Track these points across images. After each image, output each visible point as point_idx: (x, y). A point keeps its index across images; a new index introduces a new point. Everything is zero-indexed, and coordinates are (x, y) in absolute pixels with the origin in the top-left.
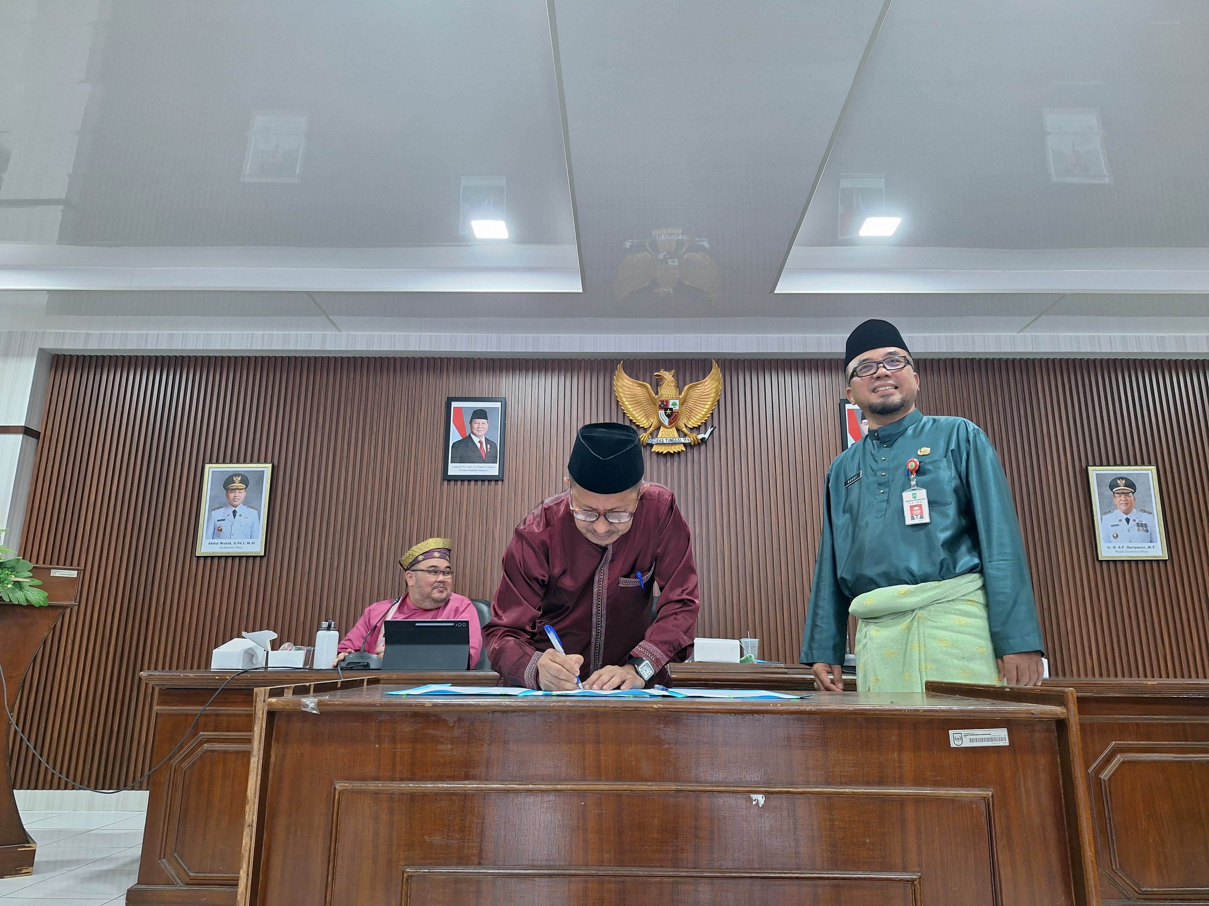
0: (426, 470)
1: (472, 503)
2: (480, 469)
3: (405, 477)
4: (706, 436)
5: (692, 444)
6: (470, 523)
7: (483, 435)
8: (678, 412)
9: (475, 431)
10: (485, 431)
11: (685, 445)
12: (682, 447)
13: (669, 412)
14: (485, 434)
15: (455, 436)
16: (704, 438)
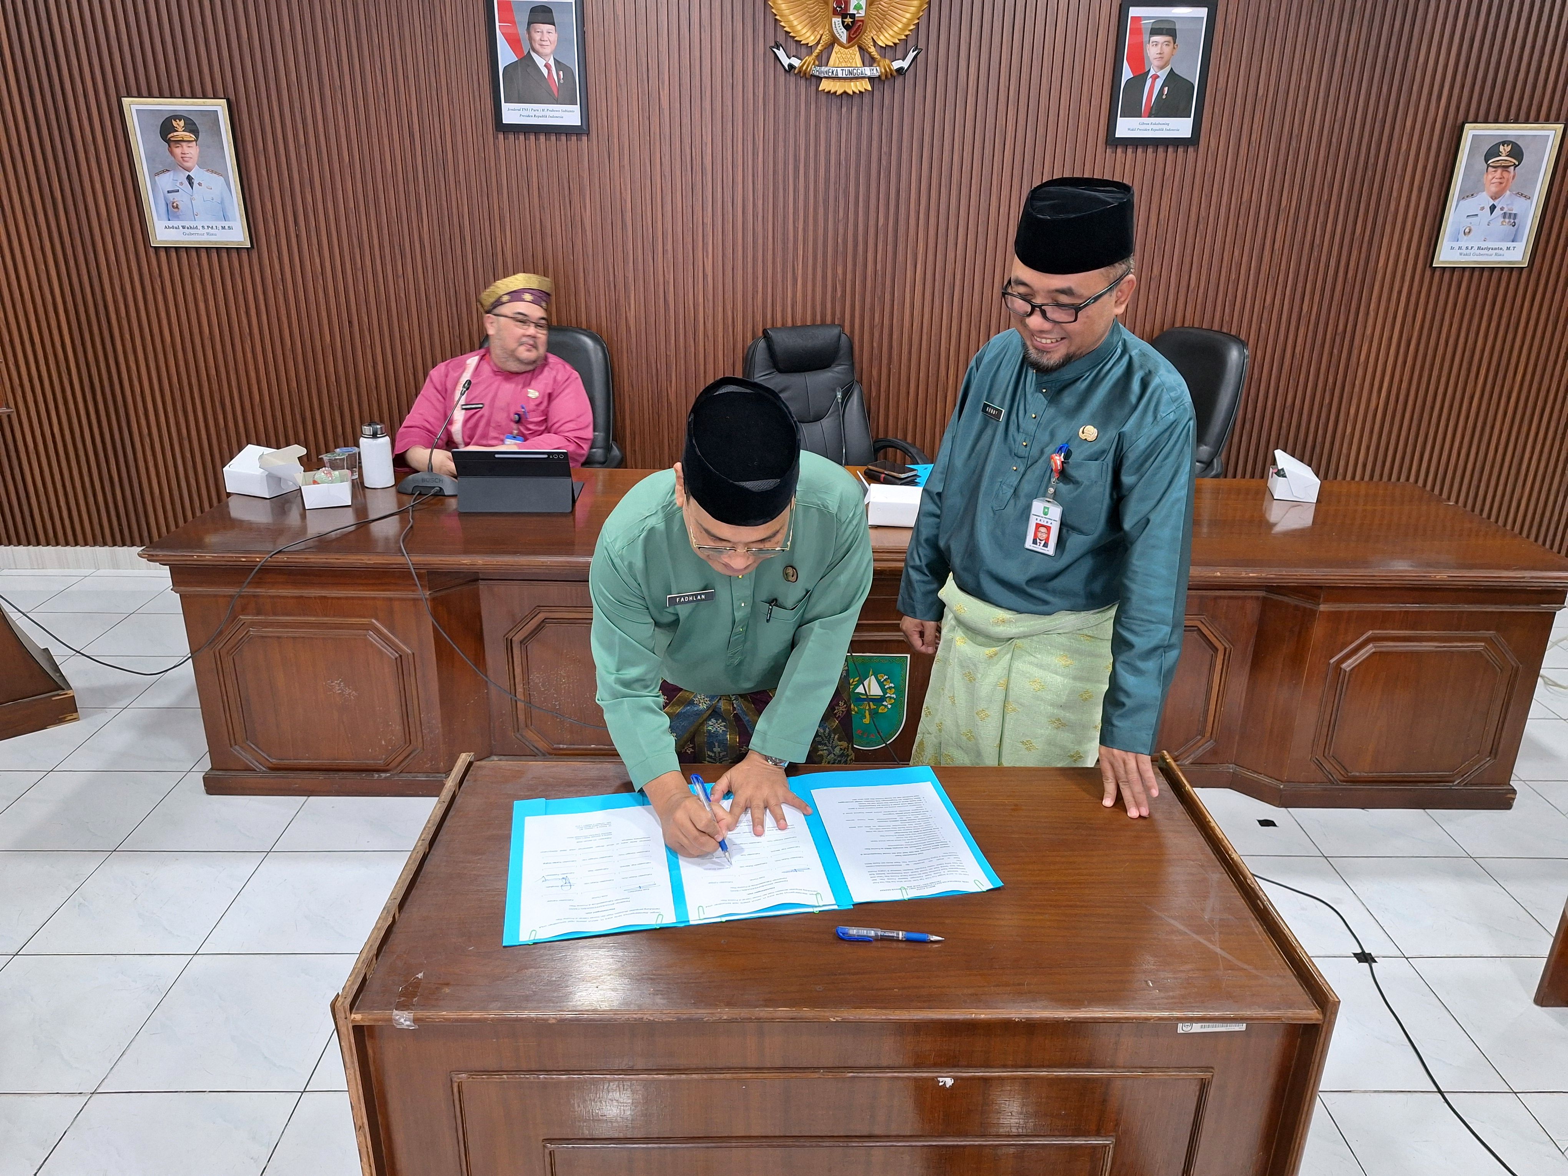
0: (468, 115)
1: (545, 173)
2: (552, 114)
3: (437, 125)
4: (905, 64)
5: (883, 78)
6: (546, 205)
7: (550, 54)
8: (862, 21)
9: (537, 47)
10: (553, 47)
11: (870, 78)
12: (866, 83)
13: (848, 20)
14: (554, 52)
15: (506, 56)
16: (901, 69)
